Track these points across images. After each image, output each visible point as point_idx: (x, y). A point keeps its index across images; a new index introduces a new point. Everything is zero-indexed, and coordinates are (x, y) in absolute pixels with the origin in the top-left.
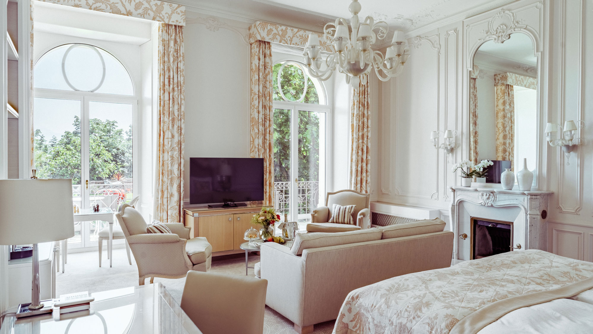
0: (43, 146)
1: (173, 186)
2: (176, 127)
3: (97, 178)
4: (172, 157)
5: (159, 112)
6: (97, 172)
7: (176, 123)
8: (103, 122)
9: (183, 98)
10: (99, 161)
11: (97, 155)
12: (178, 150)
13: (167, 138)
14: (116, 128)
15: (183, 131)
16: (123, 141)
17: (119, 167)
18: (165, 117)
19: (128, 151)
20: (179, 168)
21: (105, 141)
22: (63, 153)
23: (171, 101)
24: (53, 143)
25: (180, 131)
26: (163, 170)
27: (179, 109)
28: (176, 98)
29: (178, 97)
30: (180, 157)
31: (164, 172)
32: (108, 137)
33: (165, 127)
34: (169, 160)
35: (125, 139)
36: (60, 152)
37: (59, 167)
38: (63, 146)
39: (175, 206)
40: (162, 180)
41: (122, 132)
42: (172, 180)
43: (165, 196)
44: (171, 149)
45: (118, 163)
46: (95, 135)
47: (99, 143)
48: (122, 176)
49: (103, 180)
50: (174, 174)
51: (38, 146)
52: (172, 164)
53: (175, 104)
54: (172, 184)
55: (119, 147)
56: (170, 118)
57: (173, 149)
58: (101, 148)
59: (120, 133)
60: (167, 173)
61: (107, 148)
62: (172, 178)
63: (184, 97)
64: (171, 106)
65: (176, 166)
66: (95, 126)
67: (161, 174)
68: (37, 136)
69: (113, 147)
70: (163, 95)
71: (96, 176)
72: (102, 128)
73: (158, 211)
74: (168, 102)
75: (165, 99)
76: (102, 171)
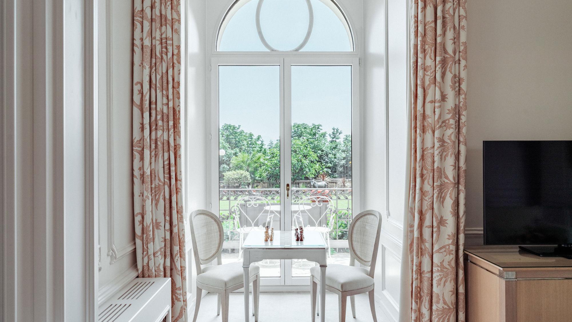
0: (263, 150)
1: (443, 202)
2: (449, 76)
3: (304, 177)
4: (442, 141)
5: (414, 48)
6: (305, 172)
7: (451, 68)
8: (309, 126)
9: (464, 15)
10: (306, 162)
11: (305, 156)
12: (453, 126)
13: (432, 102)
14: (321, 131)
15: (463, 86)
16: (327, 143)
17: (324, 167)
18: (428, 57)
19: (331, 152)
20: (455, 163)
21: (311, 143)
22: (277, 155)
23: (439, 22)
24: (270, 147)
25: (457, 84)
26: (422, 169)
27: (456, 39)
28: (450, 15)
29: (454, 13)
30: (457, 141)
31: (425, 172)
32: (314, 139)
33: (427, 79)
34: (436, 148)
35: (328, 141)
36: (275, 154)
37: (274, 168)
38: (277, 149)
39: (449, 245)
40: (421, 189)
41: (326, 135)
42: (442, 188)
43: (427, 222)
44: (440, 124)
45: (322, 164)
46: (303, 139)
47: (306, 144)
48: (326, 176)
49: (310, 180)
50: (447, 177)
51: (259, 149)
52: (441, 156)
53: (448, 28)
54: (442, 199)
55: (324, 149)
56: (438, 59)
57: (444, 124)
58: (308, 149)
59: (324, 135)
60: (431, 175)
61: (313, 150)
62: (441, 185)
63: (466, 12)
64: (439, 31)
65: (450, 161)
66: (303, 130)
67: (418, 176)
68: (259, 141)
69: (318, 149)
70: (422, 12)
71: (304, 176)
72: (309, 132)
73: (412, 252)
74: (433, 25)
75: (427, 21)
76: (309, 171)
